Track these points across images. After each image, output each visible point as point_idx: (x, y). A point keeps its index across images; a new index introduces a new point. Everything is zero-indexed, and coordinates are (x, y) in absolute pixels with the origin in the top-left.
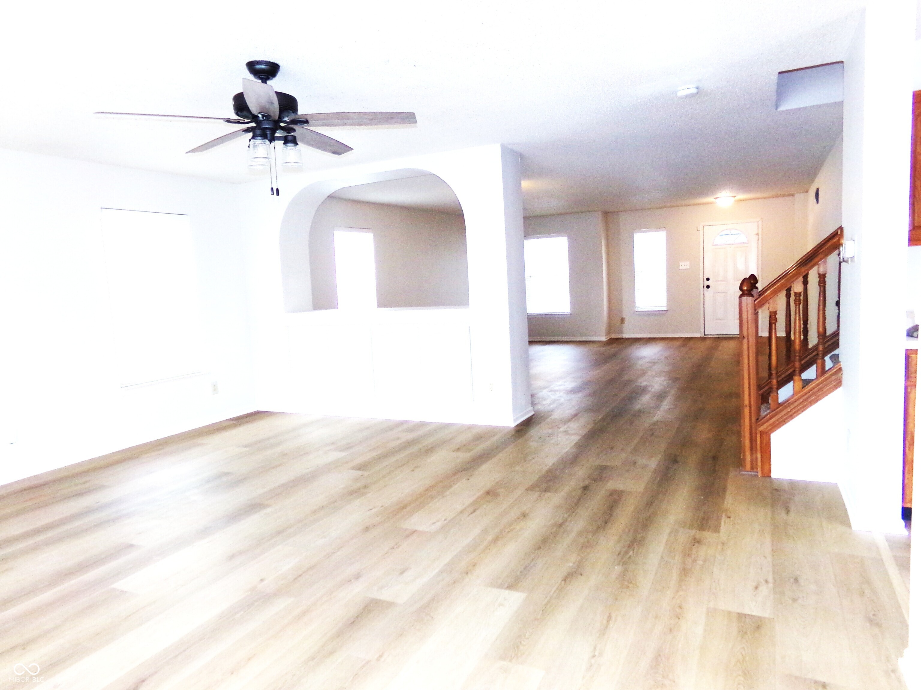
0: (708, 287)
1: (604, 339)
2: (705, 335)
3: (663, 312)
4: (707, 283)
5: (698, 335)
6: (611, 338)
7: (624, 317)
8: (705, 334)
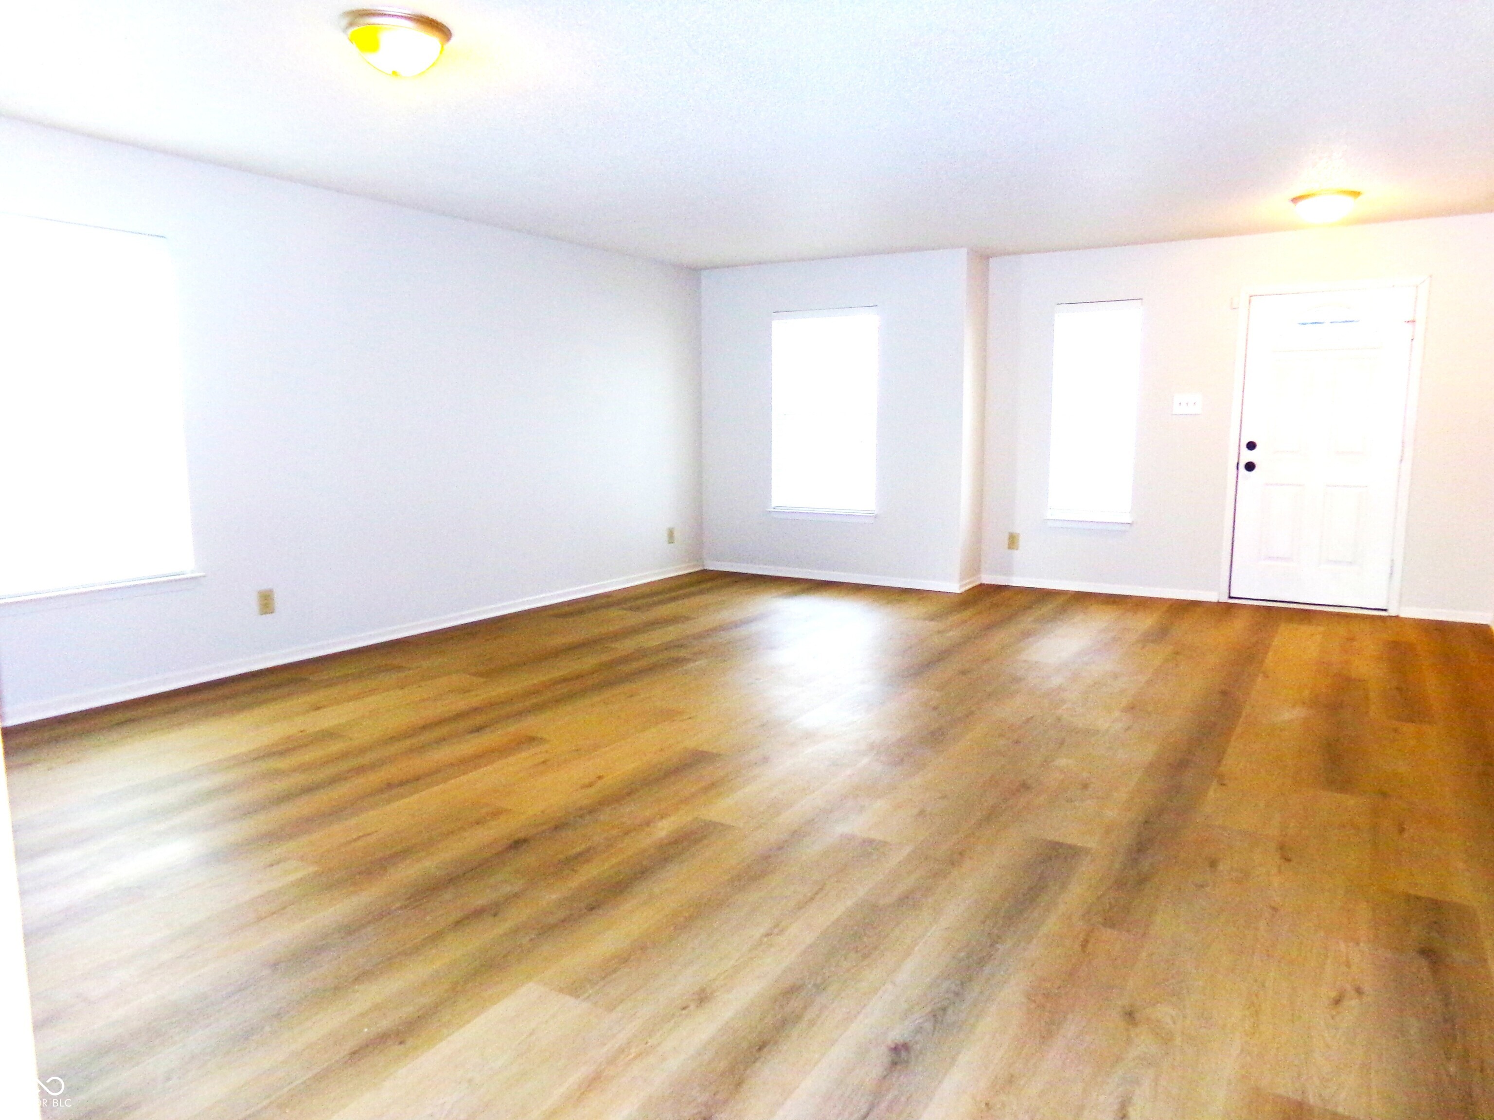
0: (1250, 467)
1: (955, 587)
2: (1230, 597)
3: (1123, 528)
4: (1248, 456)
5: (1212, 596)
6: (981, 585)
7: (1017, 530)
8: (1232, 595)
